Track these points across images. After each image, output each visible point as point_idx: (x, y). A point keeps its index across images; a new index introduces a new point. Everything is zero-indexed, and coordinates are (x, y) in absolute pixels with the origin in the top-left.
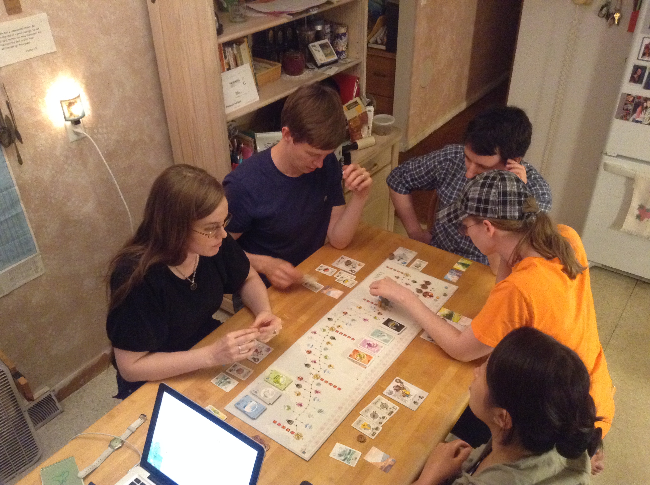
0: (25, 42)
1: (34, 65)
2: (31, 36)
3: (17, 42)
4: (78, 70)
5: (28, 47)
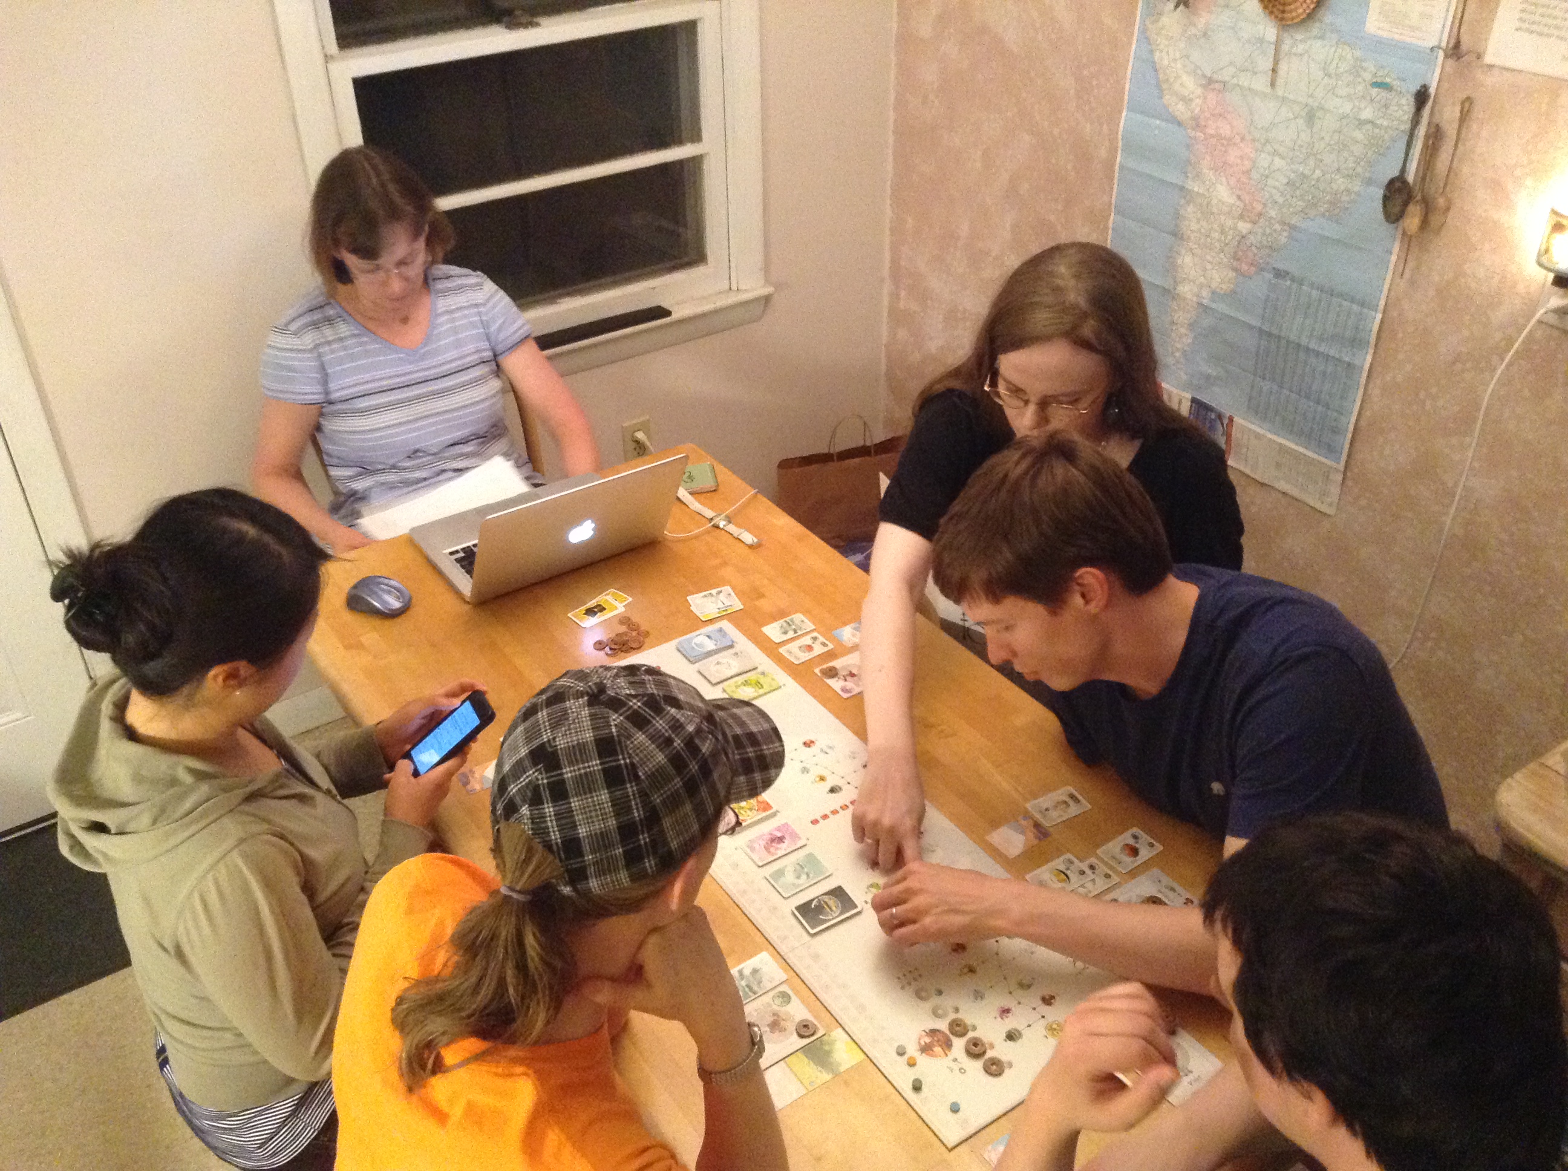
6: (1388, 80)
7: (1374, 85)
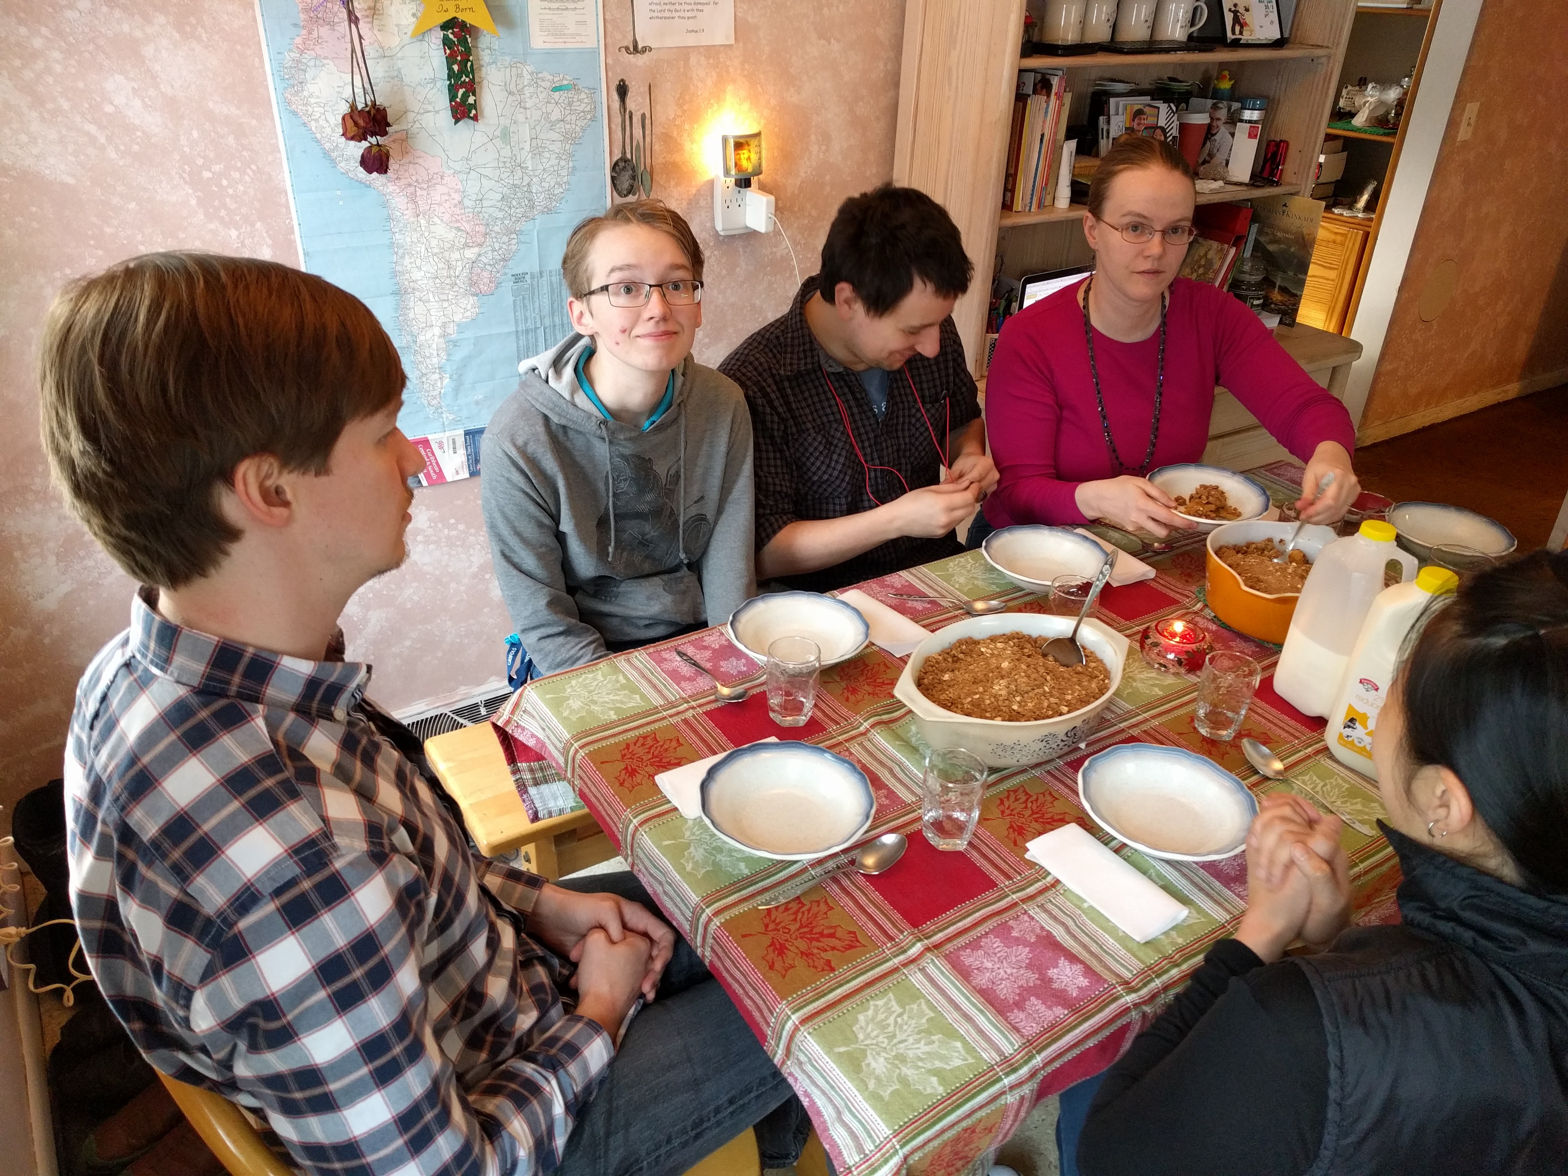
0: (690, 14)
1: (693, 60)
2: (700, 7)
3: (676, 11)
4: (760, 90)
5: (691, 24)
7: (555, 89)
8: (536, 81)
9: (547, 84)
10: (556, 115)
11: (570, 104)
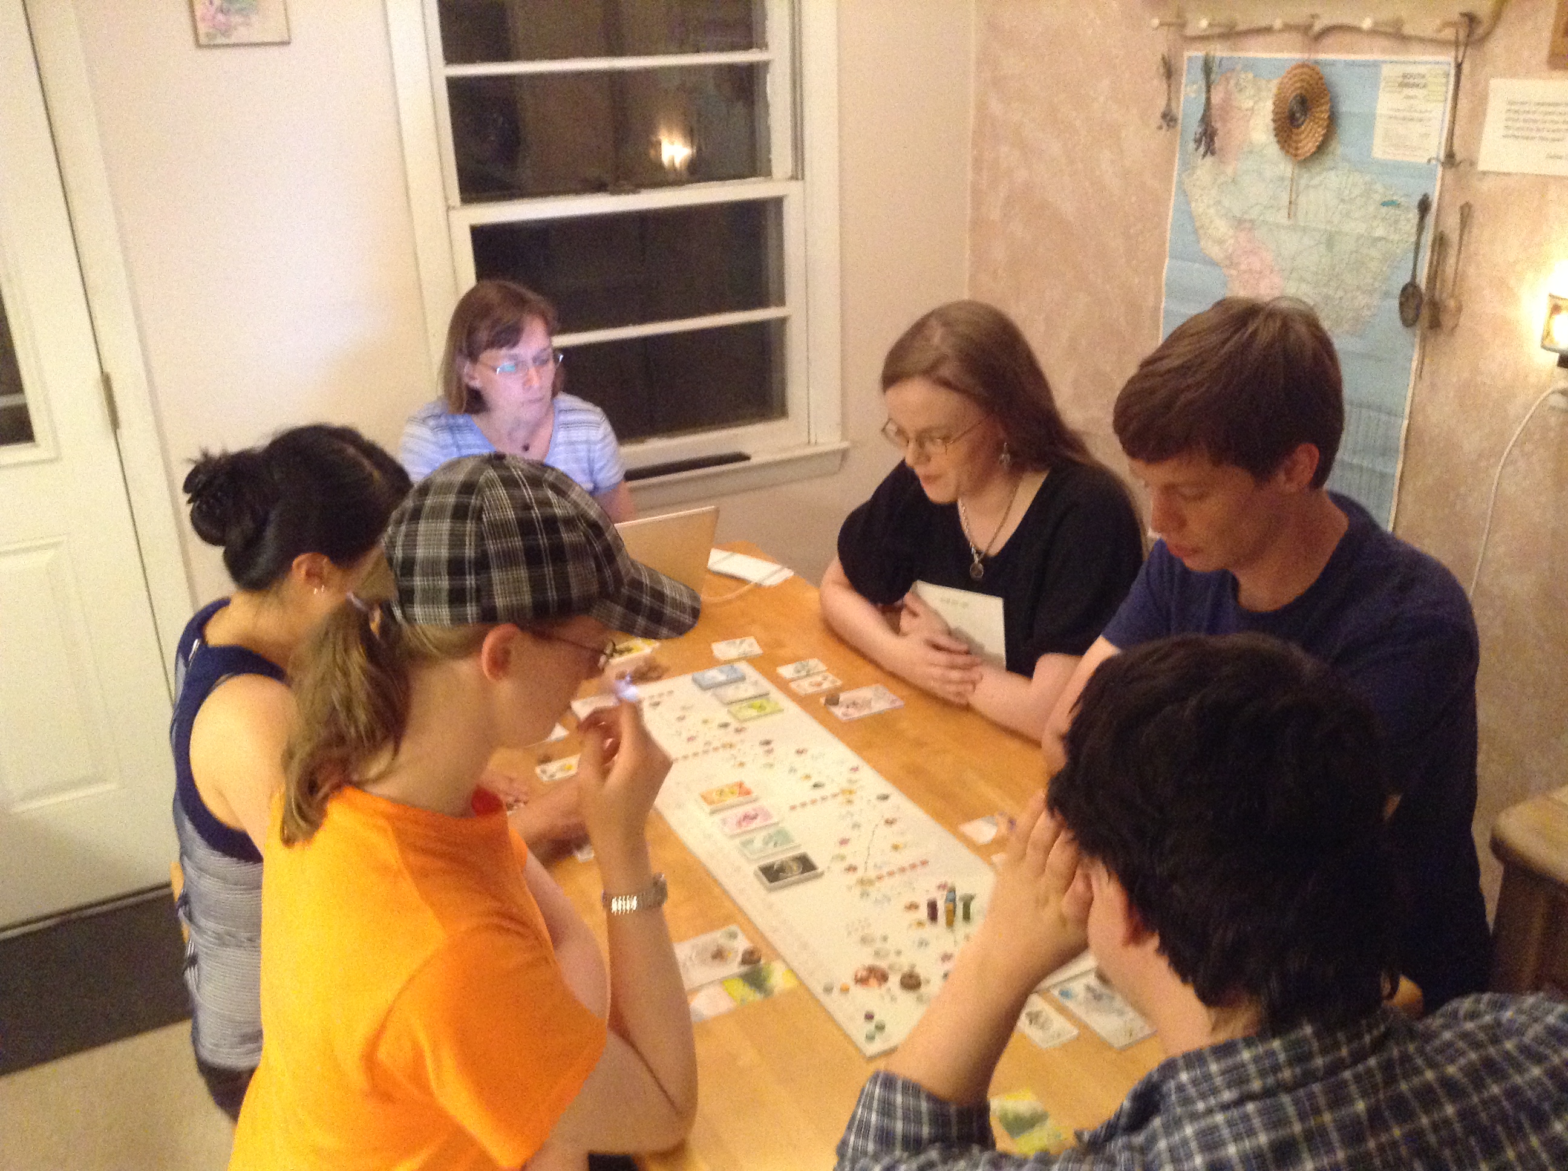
0: (1555, 136)
5: (1555, 148)
6: (1395, 198)
7: (1384, 204)
8: (1368, 192)
9: (1377, 197)
10: (1380, 232)
11: (1396, 222)
